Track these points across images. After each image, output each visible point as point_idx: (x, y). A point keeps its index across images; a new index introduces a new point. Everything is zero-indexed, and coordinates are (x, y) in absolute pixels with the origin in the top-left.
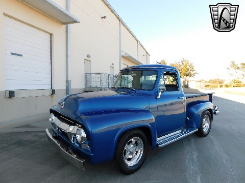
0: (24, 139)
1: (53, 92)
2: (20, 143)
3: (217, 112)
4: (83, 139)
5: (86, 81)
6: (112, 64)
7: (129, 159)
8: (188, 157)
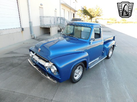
0: (14, 62)
1: (23, 29)
2: (12, 65)
3: (116, 45)
4: (55, 71)
5: (41, 21)
6: (56, 9)
7: (76, 76)
8: (102, 71)
